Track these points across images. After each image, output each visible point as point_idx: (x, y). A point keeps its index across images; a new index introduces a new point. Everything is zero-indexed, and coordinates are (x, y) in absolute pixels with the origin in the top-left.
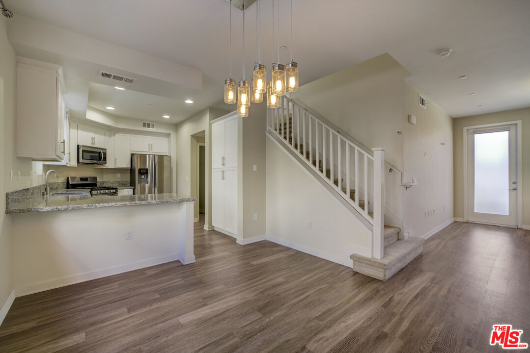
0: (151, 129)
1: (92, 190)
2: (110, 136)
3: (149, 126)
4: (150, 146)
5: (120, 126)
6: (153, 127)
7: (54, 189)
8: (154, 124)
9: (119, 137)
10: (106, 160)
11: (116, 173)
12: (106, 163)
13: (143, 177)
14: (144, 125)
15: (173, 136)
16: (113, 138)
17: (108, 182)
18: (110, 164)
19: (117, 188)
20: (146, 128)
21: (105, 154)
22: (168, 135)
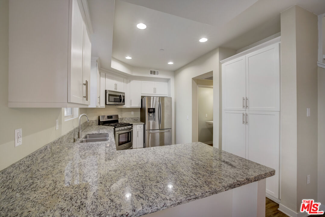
0: (155, 76)
1: (115, 127)
2: (127, 83)
3: (154, 73)
4: (155, 89)
5: (134, 74)
6: (158, 74)
7: (90, 126)
8: (158, 72)
9: (134, 83)
10: (124, 102)
11: (131, 112)
12: (125, 104)
13: (151, 115)
14: (151, 72)
15: (172, 81)
16: (129, 83)
17: (126, 118)
18: (127, 105)
19: (132, 125)
20: (153, 75)
21: (124, 97)
22: (168, 80)
